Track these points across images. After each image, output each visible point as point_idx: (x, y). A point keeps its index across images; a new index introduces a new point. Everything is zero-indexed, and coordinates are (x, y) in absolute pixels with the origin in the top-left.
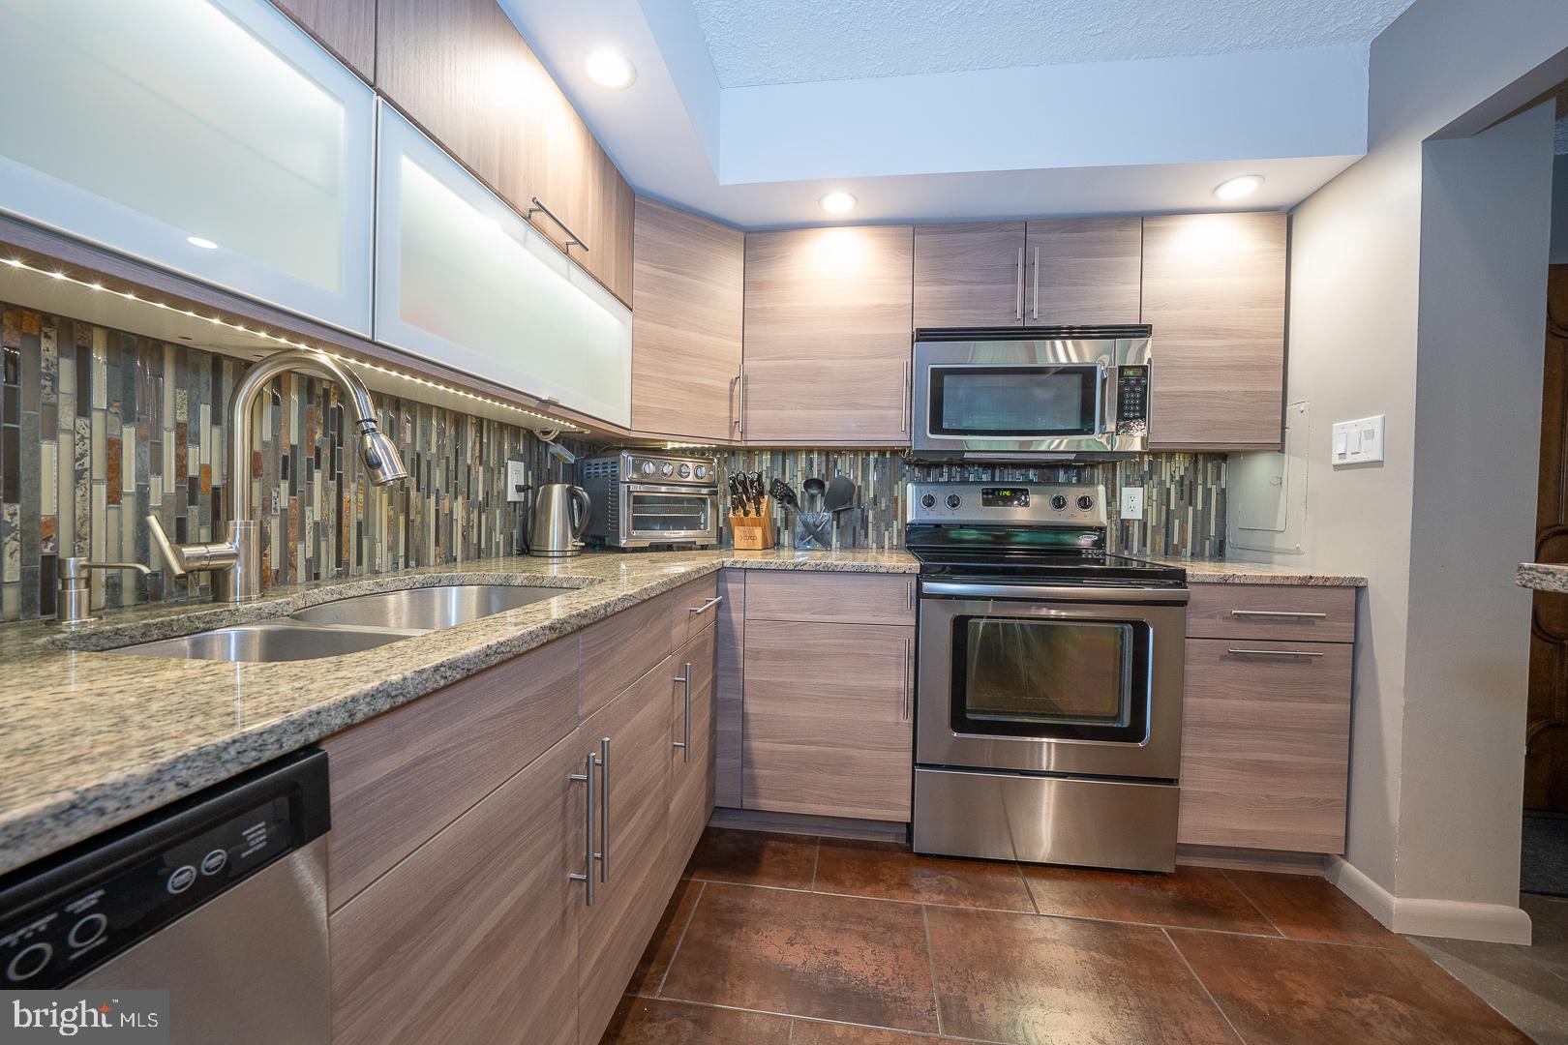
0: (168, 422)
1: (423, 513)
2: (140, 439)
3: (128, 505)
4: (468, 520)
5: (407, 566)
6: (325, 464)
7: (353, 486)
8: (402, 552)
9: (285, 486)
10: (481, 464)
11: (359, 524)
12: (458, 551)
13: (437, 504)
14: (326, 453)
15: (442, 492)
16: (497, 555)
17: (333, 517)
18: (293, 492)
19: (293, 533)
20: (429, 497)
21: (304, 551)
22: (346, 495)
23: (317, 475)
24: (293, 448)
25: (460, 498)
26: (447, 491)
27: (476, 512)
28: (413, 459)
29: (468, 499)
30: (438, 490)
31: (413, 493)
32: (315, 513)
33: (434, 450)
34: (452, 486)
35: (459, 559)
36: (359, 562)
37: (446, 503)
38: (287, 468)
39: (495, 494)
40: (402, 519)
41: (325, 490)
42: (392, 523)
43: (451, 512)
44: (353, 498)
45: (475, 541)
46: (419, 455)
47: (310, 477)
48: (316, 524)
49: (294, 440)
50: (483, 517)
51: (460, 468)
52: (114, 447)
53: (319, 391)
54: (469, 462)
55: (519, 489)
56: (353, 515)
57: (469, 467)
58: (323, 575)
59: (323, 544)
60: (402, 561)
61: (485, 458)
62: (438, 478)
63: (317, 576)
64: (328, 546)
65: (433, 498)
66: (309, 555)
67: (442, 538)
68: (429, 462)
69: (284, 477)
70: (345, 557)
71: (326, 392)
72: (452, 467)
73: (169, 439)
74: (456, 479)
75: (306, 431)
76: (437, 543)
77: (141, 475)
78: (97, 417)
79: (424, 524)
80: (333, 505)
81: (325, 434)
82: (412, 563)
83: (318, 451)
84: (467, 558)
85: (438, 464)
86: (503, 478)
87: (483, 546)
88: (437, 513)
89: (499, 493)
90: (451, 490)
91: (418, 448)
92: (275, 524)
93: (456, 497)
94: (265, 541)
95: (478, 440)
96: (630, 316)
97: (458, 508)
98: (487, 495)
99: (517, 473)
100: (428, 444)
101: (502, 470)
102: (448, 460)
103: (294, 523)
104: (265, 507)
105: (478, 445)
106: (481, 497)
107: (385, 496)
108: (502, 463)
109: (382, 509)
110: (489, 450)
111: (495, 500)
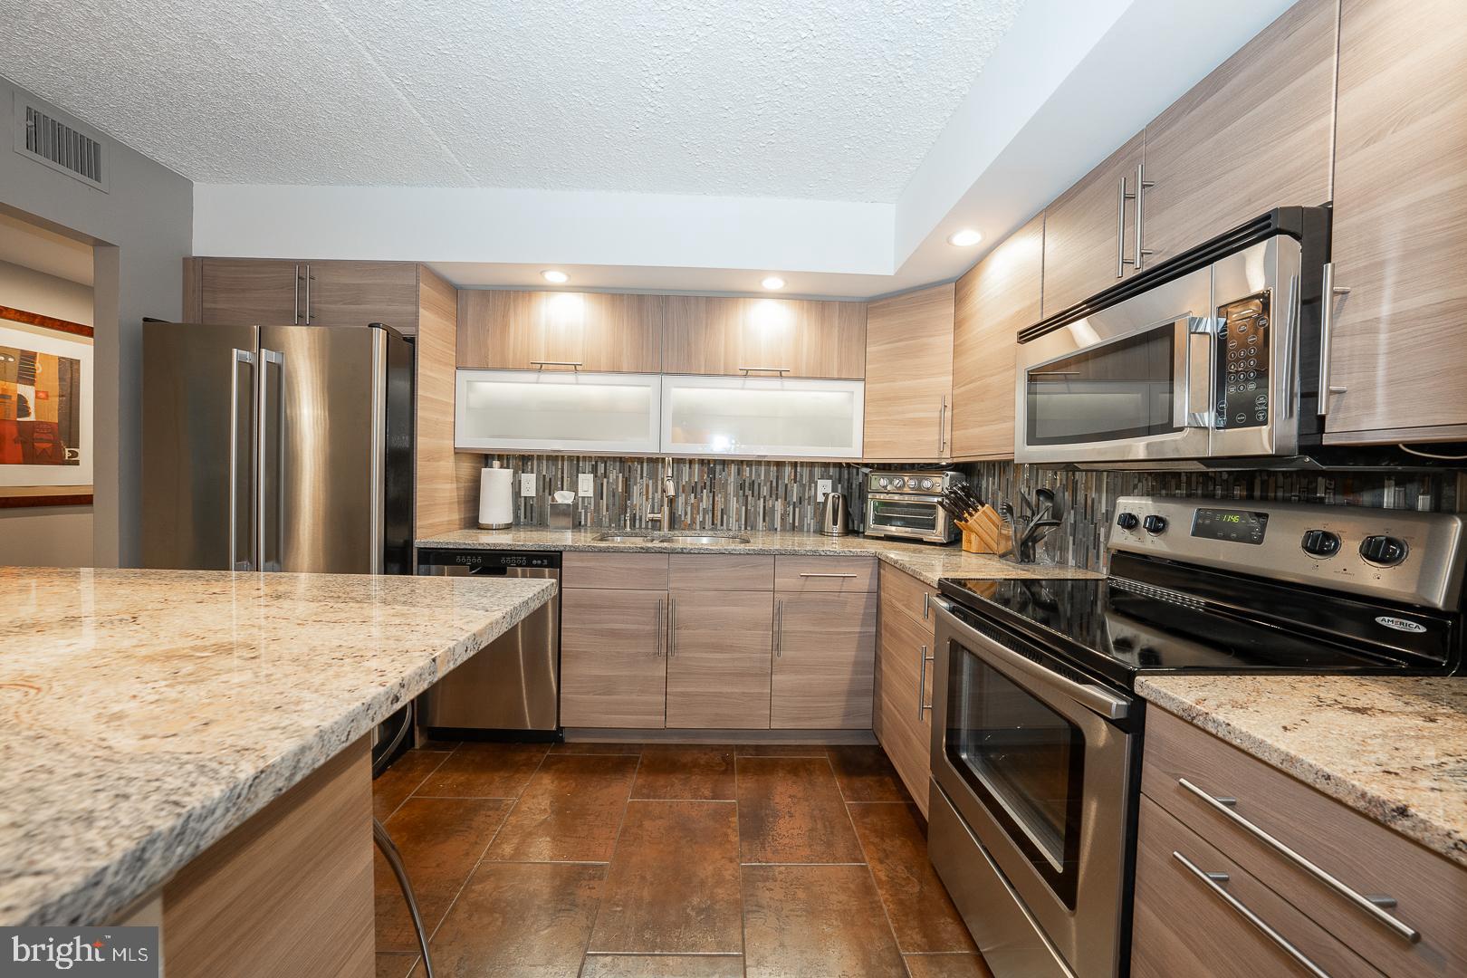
1: (755, 506)
2: (653, 483)
4: (785, 511)
5: (746, 528)
6: (708, 487)
7: (720, 496)
8: (743, 522)
9: (693, 496)
10: (795, 482)
11: (722, 510)
12: (778, 524)
13: (764, 502)
14: (708, 484)
15: (768, 497)
16: (808, 531)
17: (711, 507)
18: (695, 498)
19: (695, 512)
20: (759, 499)
21: (699, 518)
22: (716, 499)
23: (705, 491)
24: (696, 483)
25: (779, 500)
26: (771, 496)
27: (791, 507)
28: (750, 483)
29: (786, 500)
31: (750, 498)
32: (703, 505)
33: (763, 478)
34: (774, 492)
35: (779, 530)
36: (722, 525)
37: (770, 504)
38: (694, 490)
39: (807, 497)
40: (744, 508)
41: (708, 497)
42: (738, 511)
43: (774, 506)
44: (720, 500)
45: (791, 521)
46: (753, 481)
47: (702, 492)
48: (704, 509)
49: (696, 480)
50: (797, 510)
51: (780, 486)
52: (647, 486)
53: (705, 464)
54: (786, 482)
55: (824, 494)
56: (719, 507)
57: (786, 485)
58: (707, 529)
59: (707, 517)
60: (743, 527)
61: (798, 479)
62: (765, 491)
63: (704, 528)
64: (709, 517)
65: (762, 500)
66: (701, 520)
67: (767, 519)
68: (759, 484)
69: (693, 493)
70: (715, 522)
71: (709, 464)
72: (774, 484)
73: (660, 483)
74: (777, 490)
75: (701, 477)
76: (764, 520)
77: (653, 493)
78: (644, 478)
79: (756, 513)
80: (711, 502)
81: (708, 476)
82: (749, 528)
83: (705, 483)
84: (784, 529)
85: (765, 485)
86: (813, 489)
87: (797, 524)
88: (764, 507)
89: (809, 498)
90: (774, 496)
91: (753, 478)
92: (689, 508)
93: (777, 500)
94: (686, 514)
95: (793, 471)
96: (861, 384)
97: (779, 505)
98: (800, 498)
99: (824, 486)
100: (759, 476)
101: (813, 485)
102: (772, 482)
103: (696, 508)
104: (686, 503)
105: (793, 474)
106: (795, 500)
107: (735, 499)
108: (812, 481)
109: (734, 504)
110: (801, 476)
111: (806, 501)
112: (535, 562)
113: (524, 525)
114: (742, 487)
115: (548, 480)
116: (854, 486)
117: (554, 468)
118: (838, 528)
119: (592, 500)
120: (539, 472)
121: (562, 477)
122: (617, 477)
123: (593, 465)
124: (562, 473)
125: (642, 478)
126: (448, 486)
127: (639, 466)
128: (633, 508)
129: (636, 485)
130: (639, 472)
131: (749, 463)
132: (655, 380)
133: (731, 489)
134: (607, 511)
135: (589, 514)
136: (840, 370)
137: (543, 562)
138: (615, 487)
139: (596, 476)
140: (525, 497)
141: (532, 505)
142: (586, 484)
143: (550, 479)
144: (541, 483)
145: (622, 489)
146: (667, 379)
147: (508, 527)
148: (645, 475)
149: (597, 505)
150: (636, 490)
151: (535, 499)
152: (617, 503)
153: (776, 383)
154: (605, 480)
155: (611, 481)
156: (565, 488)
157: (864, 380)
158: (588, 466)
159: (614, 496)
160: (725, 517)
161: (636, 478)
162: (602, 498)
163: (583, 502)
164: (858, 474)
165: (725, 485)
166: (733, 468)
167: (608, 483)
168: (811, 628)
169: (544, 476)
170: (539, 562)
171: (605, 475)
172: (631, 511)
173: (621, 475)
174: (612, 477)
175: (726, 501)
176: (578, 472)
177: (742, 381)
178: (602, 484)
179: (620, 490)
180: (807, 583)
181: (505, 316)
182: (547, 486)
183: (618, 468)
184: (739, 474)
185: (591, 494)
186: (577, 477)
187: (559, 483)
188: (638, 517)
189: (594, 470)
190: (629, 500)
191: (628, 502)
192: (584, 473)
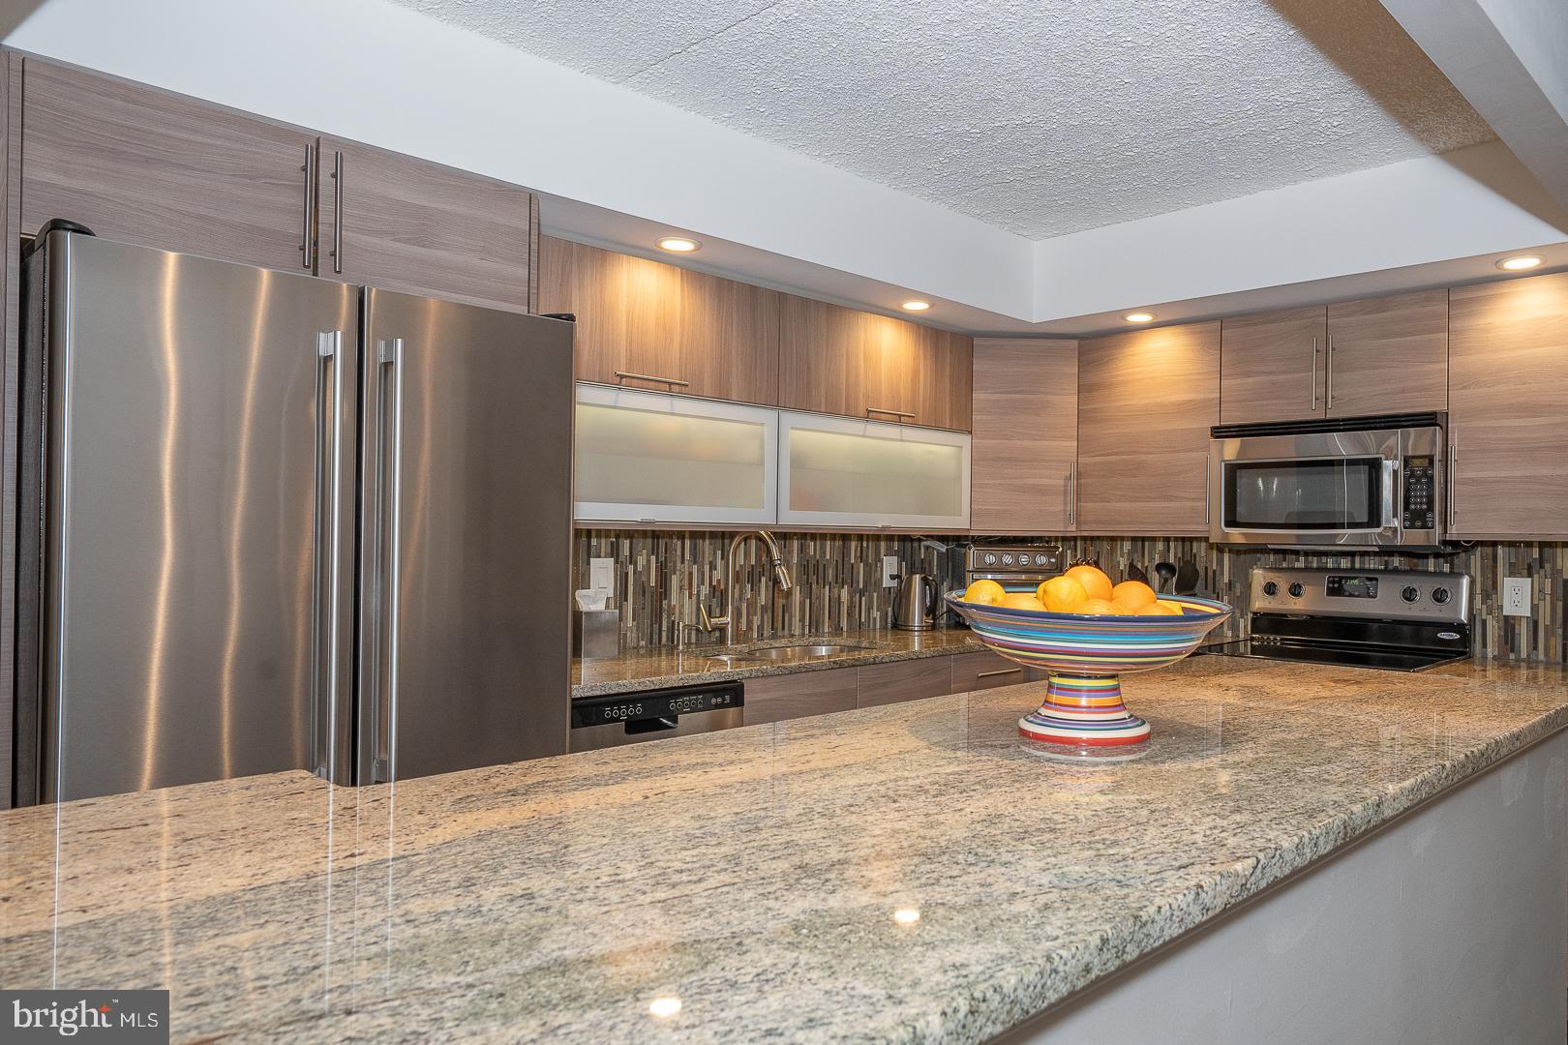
0: (707, 561)
1: (820, 598)
2: (698, 570)
3: (694, 598)
4: (851, 602)
5: (810, 631)
6: (767, 574)
8: (807, 623)
9: (749, 587)
10: (861, 561)
11: (783, 606)
12: (844, 622)
13: (830, 591)
15: (833, 584)
16: (875, 628)
17: (770, 603)
18: (752, 589)
19: (752, 611)
20: (824, 586)
21: (757, 621)
23: (763, 579)
24: (753, 566)
25: (845, 588)
26: (837, 583)
27: (858, 596)
28: (814, 565)
29: (852, 587)
30: (830, 583)
31: (814, 586)
32: (762, 600)
33: (828, 558)
34: (839, 576)
35: (845, 630)
36: (783, 628)
37: (835, 592)
38: (750, 577)
39: (873, 582)
40: (808, 601)
41: (767, 587)
42: (802, 604)
43: (839, 596)
45: (857, 617)
46: (818, 562)
47: (760, 581)
48: (762, 606)
50: (863, 600)
51: (846, 566)
52: (691, 575)
54: (852, 561)
55: (892, 577)
56: (780, 601)
57: (853, 565)
58: (765, 634)
59: (766, 617)
60: (807, 629)
61: (864, 557)
62: (830, 574)
63: (762, 635)
64: (767, 618)
65: (827, 588)
66: (759, 624)
67: (833, 615)
68: (824, 566)
69: (749, 582)
70: (775, 626)
72: (840, 565)
73: (707, 568)
74: (843, 573)
75: (759, 557)
76: (829, 618)
77: (698, 587)
78: (686, 562)
79: (821, 607)
80: (771, 595)
82: (813, 631)
83: (764, 566)
84: (850, 628)
85: (830, 566)
86: (879, 569)
87: (863, 620)
88: (830, 597)
89: (875, 582)
90: (840, 582)
91: (818, 558)
92: (744, 606)
94: (740, 615)
95: (859, 545)
96: (968, 438)
97: (845, 594)
98: (866, 583)
99: (890, 565)
100: (824, 554)
101: (879, 564)
102: (837, 562)
103: (754, 606)
104: (741, 599)
105: (859, 551)
106: (861, 586)
107: (797, 589)
108: (878, 559)
109: (796, 597)
110: (867, 553)
111: (872, 587)
114: (806, 570)
119: (614, 600)
122: (649, 561)
123: (612, 543)
125: (683, 562)
127: (679, 543)
128: (671, 610)
129: (675, 573)
130: (679, 552)
131: (813, 537)
133: (794, 574)
134: (634, 618)
136: (951, 418)
137: (724, 700)
138: (645, 578)
139: (617, 561)
142: (603, 575)
145: (656, 581)
148: (687, 558)
149: (619, 610)
150: (675, 582)
152: (648, 606)
153: (896, 431)
154: (630, 567)
155: (640, 569)
157: (973, 433)
158: (604, 545)
159: (643, 593)
160: (787, 618)
161: (675, 563)
162: (626, 600)
167: (634, 572)
171: (632, 560)
172: (669, 617)
173: (653, 558)
174: (641, 561)
176: (589, 557)
177: (860, 426)
178: (626, 575)
179: (653, 584)
183: (648, 548)
184: (802, 553)
185: (609, 592)
186: (589, 563)
189: (614, 552)
190: (665, 599)
191: (664, 602)
192: (599, 557)
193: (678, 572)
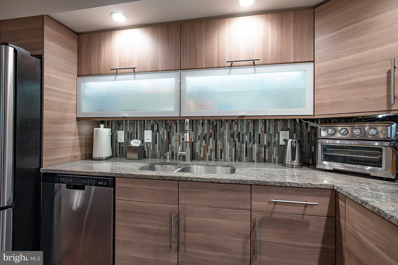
1: (241, 147)
4: (259, 150)
5: (235, 161)
6: (213, 137)
7: (219, 141)
8: (234, 157)
9: (204, 141)
10: (265, 133)
11: (221, 150)
12: (255, 158)
13: (246, 145)
15: (248, 142)
16: (275, 163)
17: (214, 148)
18: (206, 142)
19: (206, 151)
20: (243, 143)
21: (208, 154)
22: (218, 143)
23: (211, 139)
24: (206, 134)
25: (256, 144)
26: (250, 142)
27: (263, 148)
28: (237, 134)
29: (259, 144)
30: (246, 142)
31: (237, 143)
32: (210, 147)
33: (245, 131)
35: (256, 161)
36: (221, 158)
37: (249, 146)
38: (205, 138)
39: (273, 142)
40: (234, 149)
41: (213, 142)
42: (231, 150)
43: (252, 148)
44: (219, 144)
45: (263, 157)
46: (239, 133)
47: (209, 139)
48: (211, 149)
49: (206, 133)
50: (267, 150)
51: (256, 135)
52: (180, 136)
53: (211, 122)
54: (260, 133)
55: (285, 140)
56: (219, 148)
57: (260, 135)
58: (212, 159)
59: (212, 154)
60: (234, 159)
61: (267, 132)
62: (246, 138)
63: (211, 160)
64: (213, 154)
65: (245, 144)
66: (209, 155)
67: (248, 155)
68: (243, 135)
69: (204, 140)
70: (217, 157)
71: (213, 122)
72: (252, 134)
74: (254, 138)
75: (209, 131)
76: (246, 156)
78: (178, 132)
79: (241, 151)
80: (215, 145)
81: (213, 130)
82: (237, 160)
83: (211, 134)
84: (259, 161)
85: (246, 135)
86: (277, 137)
87: (267, 159)
88: (246, 148)
89: (275, 142)
90: (252, 141)
91: (239, 131)
92: (202, 149)
93: (254, 144)
94: (201, 152)
95: (264, 126)
96: (311, 65)
97: (255, 147)
98: (269, 143)
99: (284, 135)
100: (242, 129)
101: (277, 134)
102: (250, 133)
103: (206, 149)
104: (201, 146)
105: (264, 128)
106: (265, 144)
107: (229, 143)
108: (276, 132)
109: (228, 146)
110: (269, 129)
111: (273, 144)
112: (99, 183)
113: (119, 157)
114: (232, 136)
115: (130, 134)
116: (304, 135)
117: (133, 127)
118: (296, 162)
119: (152, 144)
120: (126, 130)
121: (137, 132)
122: (164, 132)
123: (151, 126)
124: (137, 130)
125: (176, 132)
126: (72, 138)
127: (175, 126)
128: (172, 148)
129: (173, 135)
130: (175, 129)
131: (237, 121)
132: (177, 73)
133: (226, 137)
134: (159, 150)
135: (150, 152)
136: (295, 56)
137: (104, 183)
138: (163, 137)
139: (153, 131)
140: (120, 143)
141: (122, 147)
142: (148, 136)
143: (131, 133)
144: (127, 135)
145: (166, 138)
146: (184, 73)
147: (107, 159)
148: (178, 130)
149: (154, 147)
150: (173, 139)
151: (124, 144)
152: (164, 146)
153: (251, 69)
154: (158, 134)
155: (161, 134)
156: (138, 138)
157: (314, 62)
158: (149, 127)
159: (162, 142)
160: (223, 154)
161: (173, 132)
162: (156, 143)
163: (147, 145)
164: (307, 127)
165: (222, 135)
166: (227, 125)
167: (159, 135)
168: (281, 241)
169: (128, 132)
170: (102, 183)
171: (158, 131)
172: (171, 150)
173: (166, 131)
174: (161, 132)
175: (223, 145)
176: (144, 130)
177: (229, 70)
178: (156, 136)
180: (277, 206)
181: (100, 46)
182: (129, 137)
183: (164, 127)
184: (230, 129)
185: (150, 141)
186: (144, 132)
187: (135, 135)
188: (175, 154)
189: (152, 129)
190: (170, 144)
191: (170, 145)
192: (147, 130)
193: (175, 136)
